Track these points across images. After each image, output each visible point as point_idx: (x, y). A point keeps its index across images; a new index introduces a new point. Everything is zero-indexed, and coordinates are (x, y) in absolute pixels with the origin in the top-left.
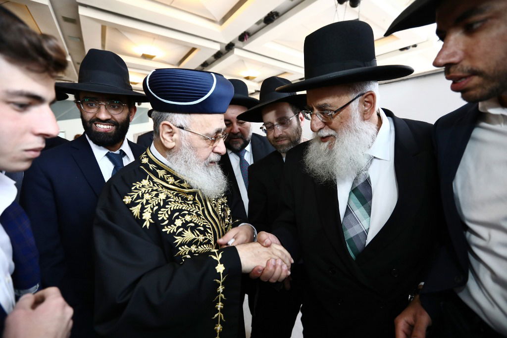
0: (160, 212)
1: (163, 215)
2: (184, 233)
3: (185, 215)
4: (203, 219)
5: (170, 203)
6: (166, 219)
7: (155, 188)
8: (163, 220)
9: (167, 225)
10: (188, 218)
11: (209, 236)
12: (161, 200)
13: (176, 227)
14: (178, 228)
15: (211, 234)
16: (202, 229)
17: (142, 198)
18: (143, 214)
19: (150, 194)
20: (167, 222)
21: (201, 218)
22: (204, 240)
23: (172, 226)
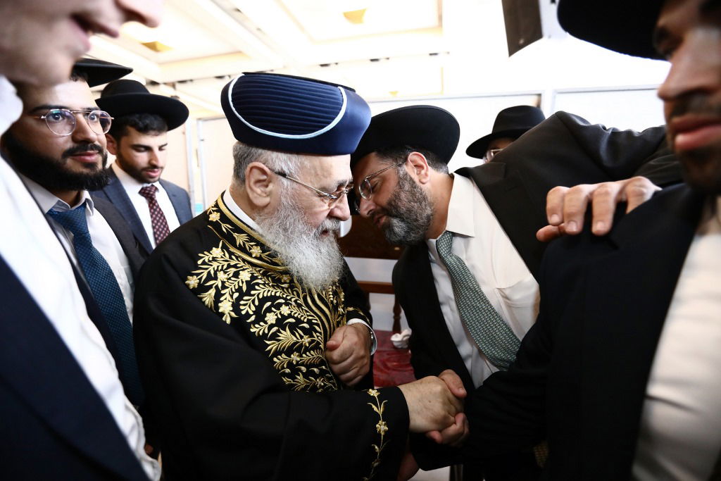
0: (242, 302)
1: (248, 308)
2: (280, 335)
3: (280, 305)
4: (307, 311)
5: (257, 287)
6: (251, 313)
7: (232, 263)
8: (248, 315)
10: (285, 310)
11: (318, 336)
12: (243, 282)
13: (267, 326)
14: (271, 327)
15: (320, 333)
16: (306, 326)
17: (216, 278)
18: (220, 304)
19: (225, 273)
20: (253, 318)
21: (303, 309)
22: (310, 343)
23: (262, 323)
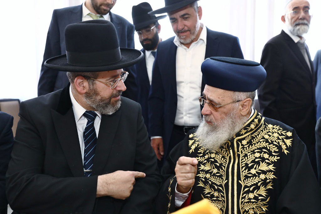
9: (201, 157)
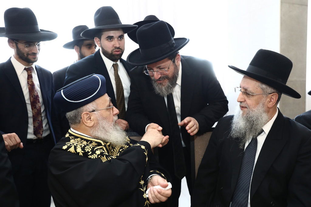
0: (86, 148)
1: (88, 149)
8: (88, 152)
14: (98, 155)
18: (77, 150)
20: (90, 153)
